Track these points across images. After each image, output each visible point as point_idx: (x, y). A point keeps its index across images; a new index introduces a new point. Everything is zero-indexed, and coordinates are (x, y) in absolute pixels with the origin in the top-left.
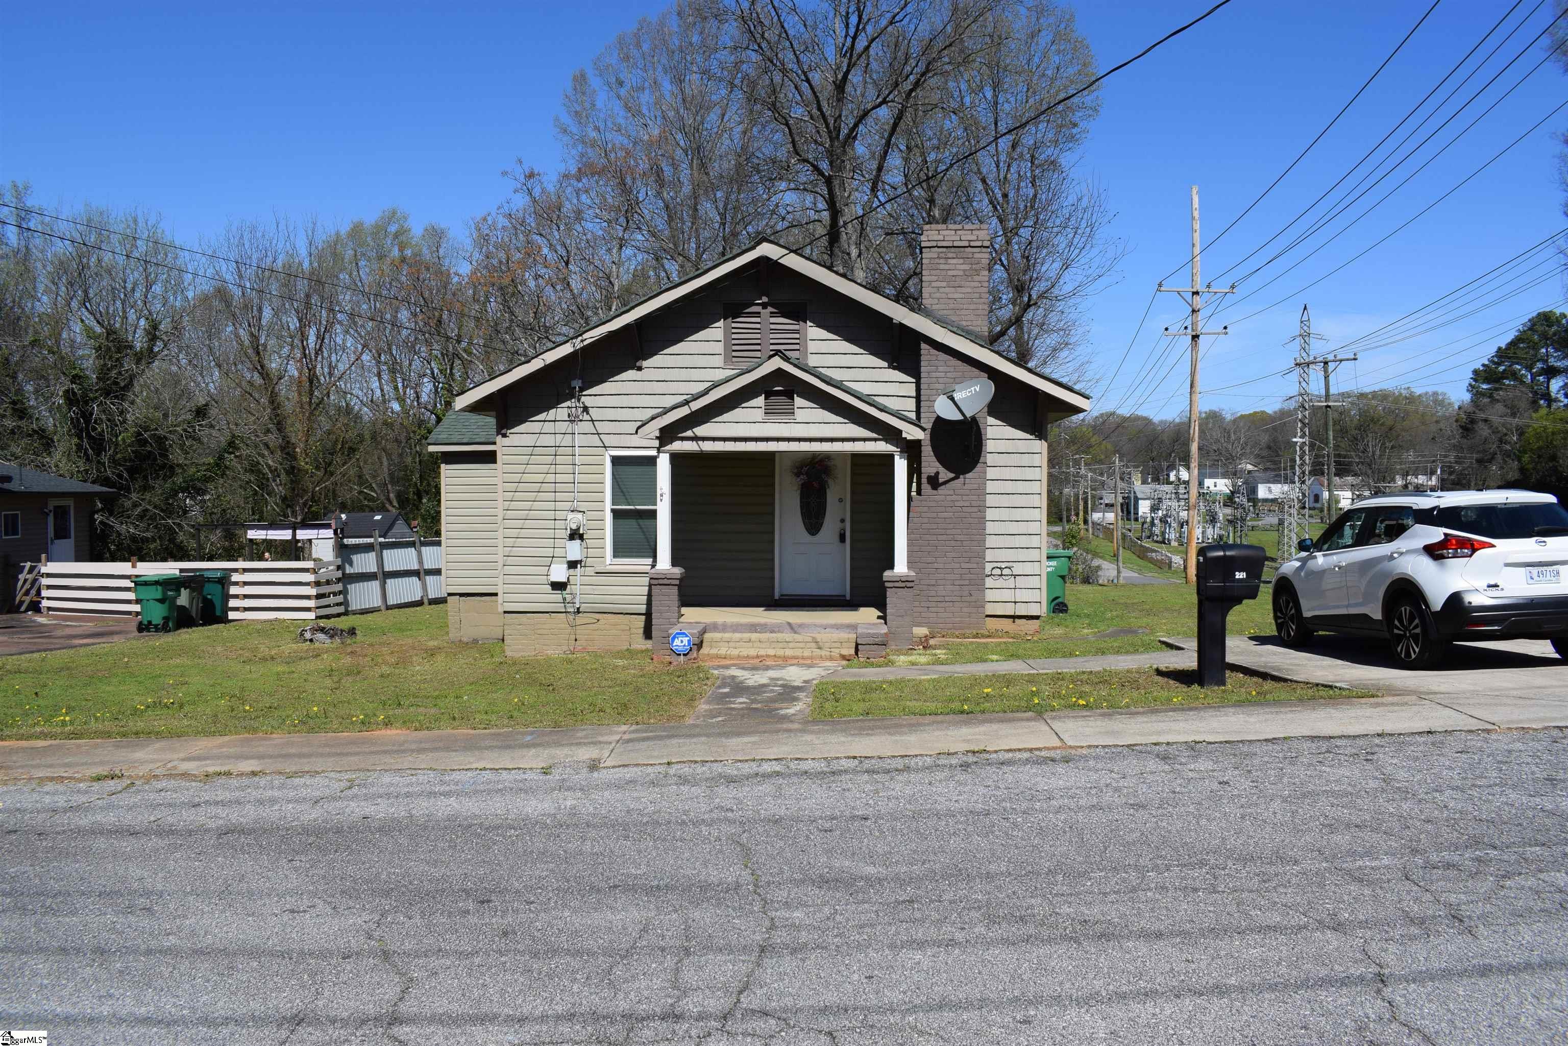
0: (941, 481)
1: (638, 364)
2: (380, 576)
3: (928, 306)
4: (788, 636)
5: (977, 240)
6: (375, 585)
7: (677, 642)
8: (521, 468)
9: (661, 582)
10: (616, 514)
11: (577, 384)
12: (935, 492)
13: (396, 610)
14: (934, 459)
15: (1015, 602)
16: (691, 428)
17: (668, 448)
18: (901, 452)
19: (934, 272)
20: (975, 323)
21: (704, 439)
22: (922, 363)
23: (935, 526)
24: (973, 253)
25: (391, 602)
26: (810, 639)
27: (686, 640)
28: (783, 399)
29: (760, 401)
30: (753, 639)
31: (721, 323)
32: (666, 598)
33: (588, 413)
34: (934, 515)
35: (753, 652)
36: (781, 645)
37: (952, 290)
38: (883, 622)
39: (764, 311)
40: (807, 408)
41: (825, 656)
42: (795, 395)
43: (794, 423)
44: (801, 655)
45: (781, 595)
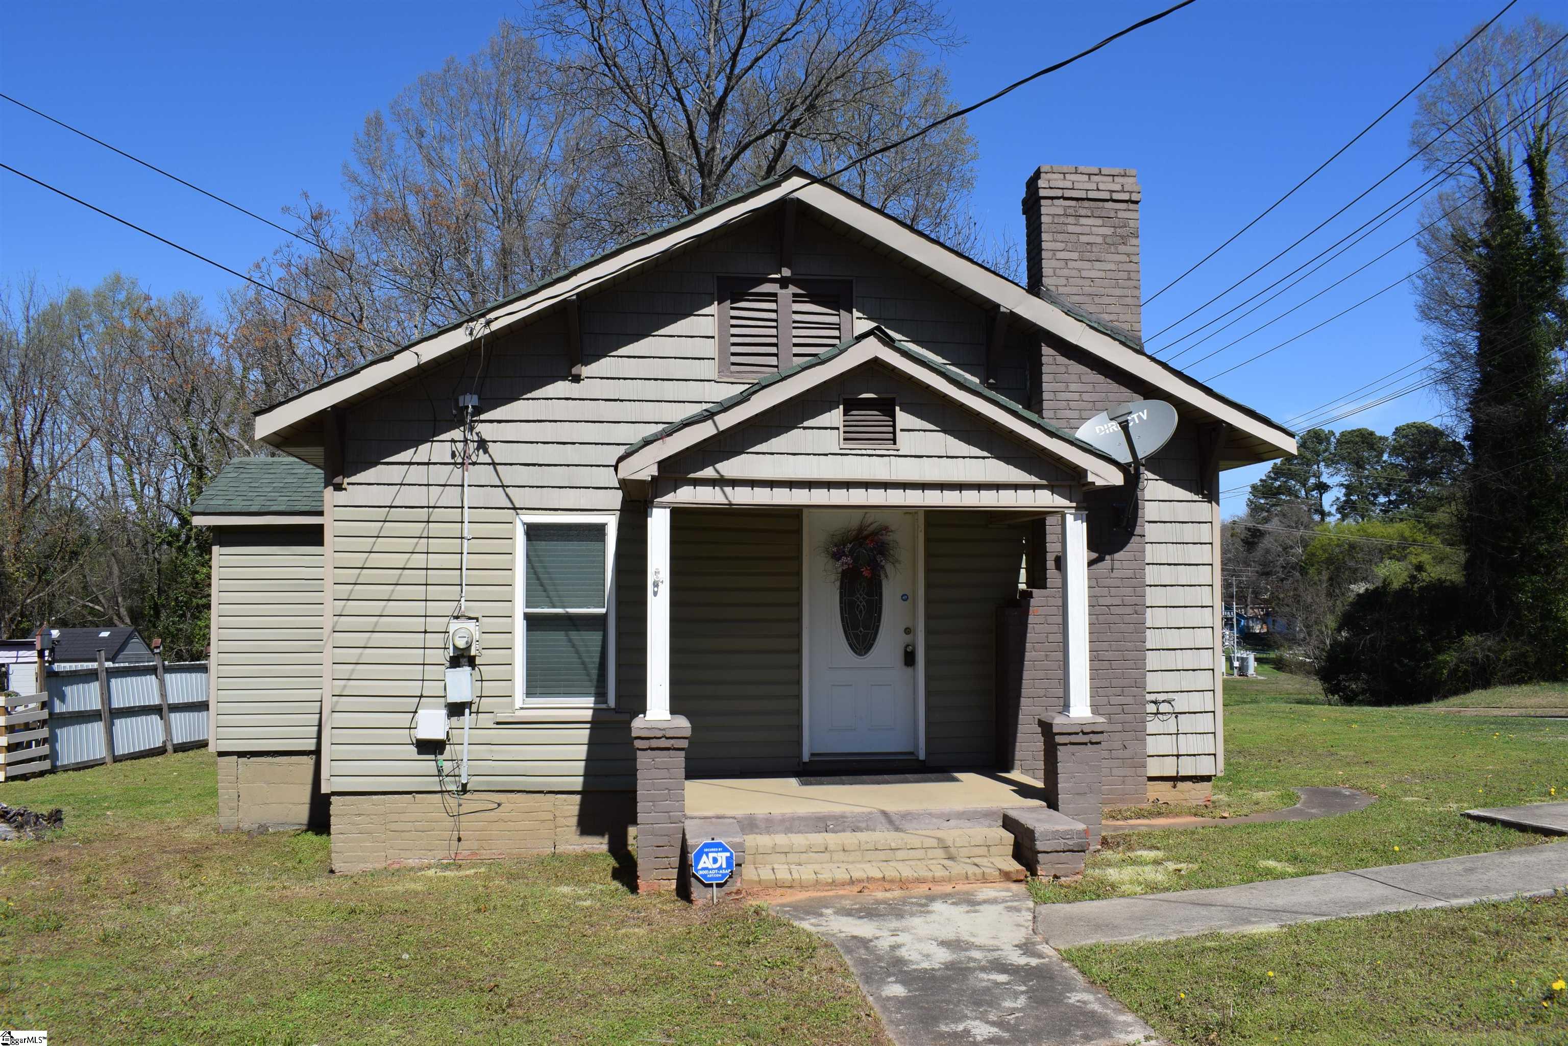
1: (574, 371)
2: (106, 715)
3: (1052, 288)
4: (883, 836)
5: (1123, 191)
6: (98, 728)
7: (706, 862)
8: (366, 544)
9: (654, 743)
10: (532, 622)
11: (470, 401)
13: (129, 762)
15: (1178, 756)
16: (713, 463)
17: (669, 498)
18: (1076, 508)
19: (1060, 237)
20: (1122, 317)
21: (735, 483)
22: (1045, 378)
24: (1116, 211)
25: (120, 751)
26: (934, 843)
27: (722, 857)
28: (874, 415)
29: (835, 417)
30: (831, 847)
31: (713, 309)
32: (664, 773)
33: (486, 451)
35: (841, 875)
36: (882, 855)
37: (1087, 265)
38: (1044, 804)
39: (784, 291)
40: (919, 430)
41: (975, 875)
42: (897, 408)
43: (895, 456)
44: (930, 874)
45: (812, 755)
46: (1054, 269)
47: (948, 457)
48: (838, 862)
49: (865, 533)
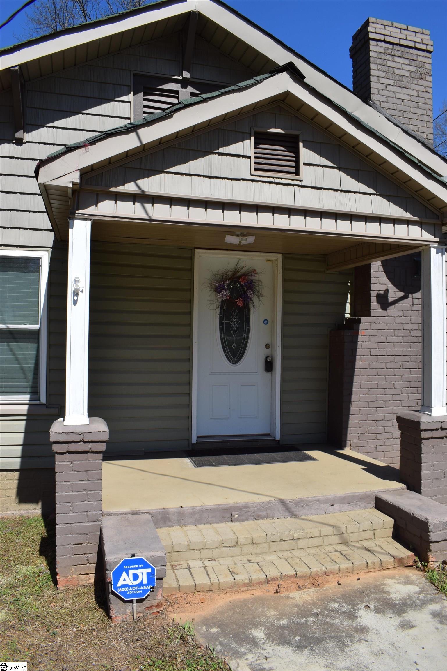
0: (390, 300)
1: (18, 135)
3: (378, 103)
4: (287, 525)
5: (422, 43)
7: (125, 579)
12: (384, 313)
14: (383, 275)
16: (134, 179)
17: (91, 210)
18: (439, 243)
19: (382, 68)
20: (421, 129)
21: (155, 199)
23: (383, 352)
24: (418, 56)
27: (143, 574)
28: (278, 150)
29: (247, 146)
31: (130, 97)
32: (82, 475)
34: (383, 339)
35: (255, 572)
36: (286, 545)
37: (400, 90)
38: (404, 486)
39: (184, 90)
40: (318, 166)
41: (374, 563)
42: (301, 144)
43: (299, 186)
44: (335, 567)
45: (199, 437)
46: (379, 89)
47: (342, 191)
48: (247, 554)
49: (239, 274)
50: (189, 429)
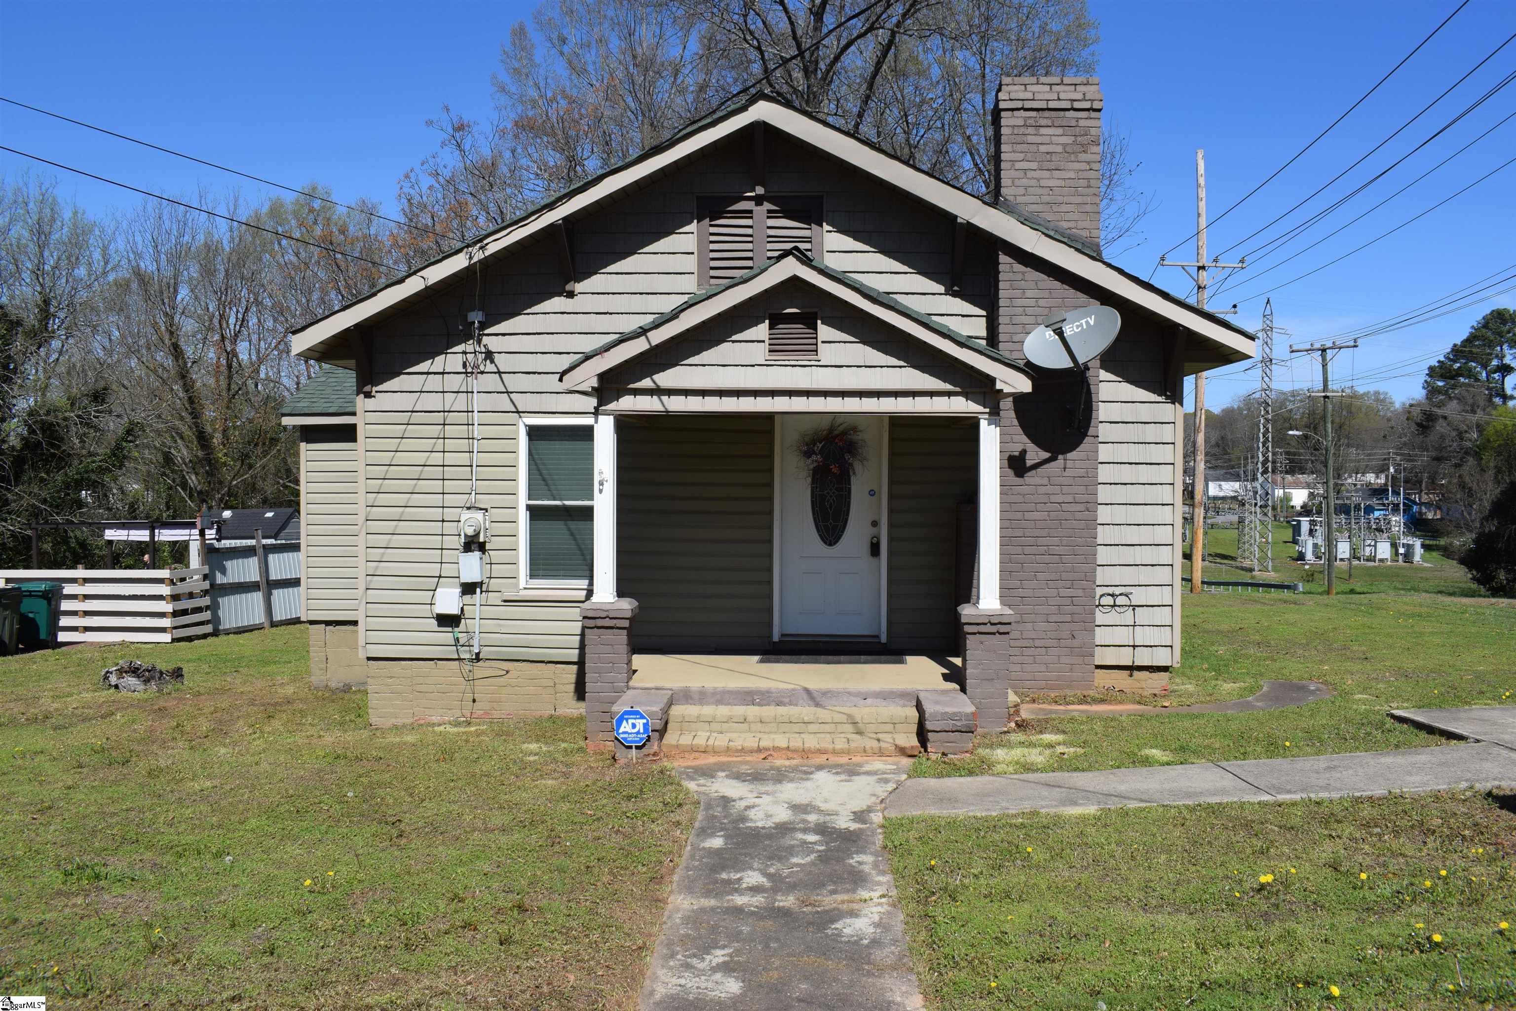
0: (1029, 463)
1: (568, 287)
2: (263, 586)
3: (1011, 198)
4: (806, 711)
5: (1084, 100)
6: (257, 597)
7: (626, 727)
8: (392, 444)
9: (600, 623)
10: (535, 512)
11: (476, 317)
12: (1019, 480)
13: (283, 627)
14: (1019, 430)
15: (1134, 646)
16: (650, 374)
17: (612, 406)
18: (990, 414)
19: (1019, 147)
20: (1081, 225)
21: (670, 392)
22: (1001, 285)
23: (1019, 533)
24: (1077, 119)
25: (278, 617)
26: (844, 718)
27: (640, 723)
28: (798, 328)
29: (762, 330)
30: (749, 719)
31: (693, 227)
32: (608, 649)
33: (492, 362)
34: (1019, 515)
35: (751, 742)
36: (796, 728)
37: (1046, 174)
38: (958, 687)
39: (759, 208)
40: (839, 342)
41: (872, 748)
42: (819, 322)
43: (817, 366)
44: (831, 746)
45: (783, 635)
46: (1013, 179)
47: (866, 367)
48: (755, 732)
49: (836, 432)
50: (770, 625)
